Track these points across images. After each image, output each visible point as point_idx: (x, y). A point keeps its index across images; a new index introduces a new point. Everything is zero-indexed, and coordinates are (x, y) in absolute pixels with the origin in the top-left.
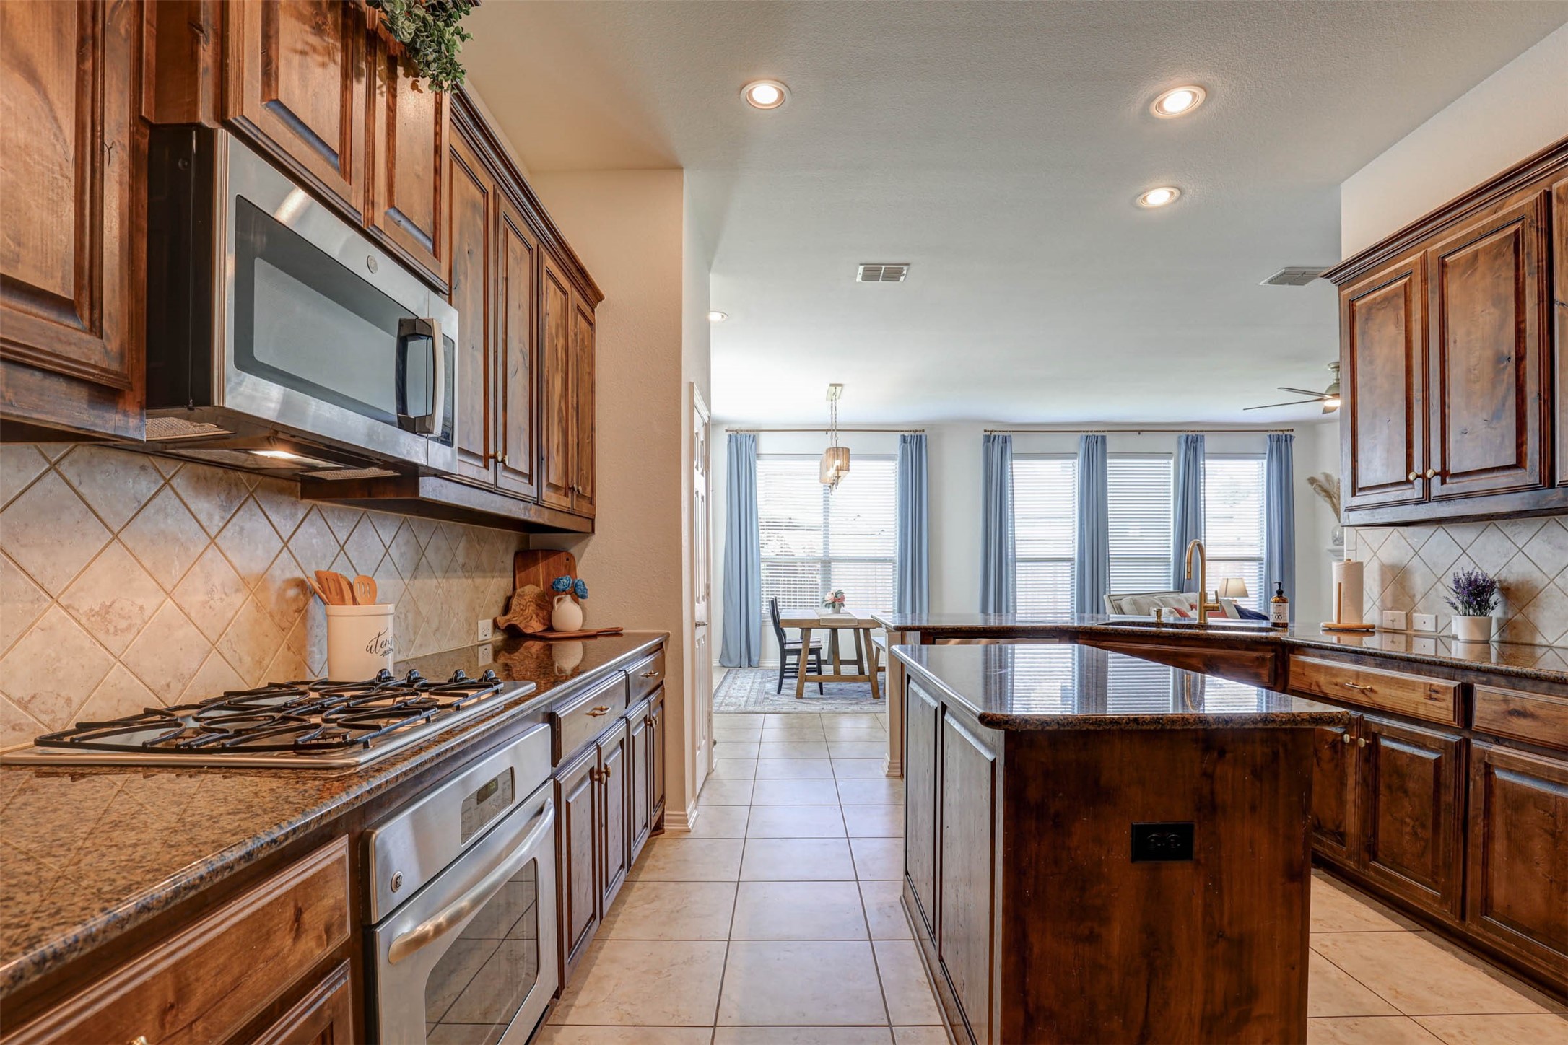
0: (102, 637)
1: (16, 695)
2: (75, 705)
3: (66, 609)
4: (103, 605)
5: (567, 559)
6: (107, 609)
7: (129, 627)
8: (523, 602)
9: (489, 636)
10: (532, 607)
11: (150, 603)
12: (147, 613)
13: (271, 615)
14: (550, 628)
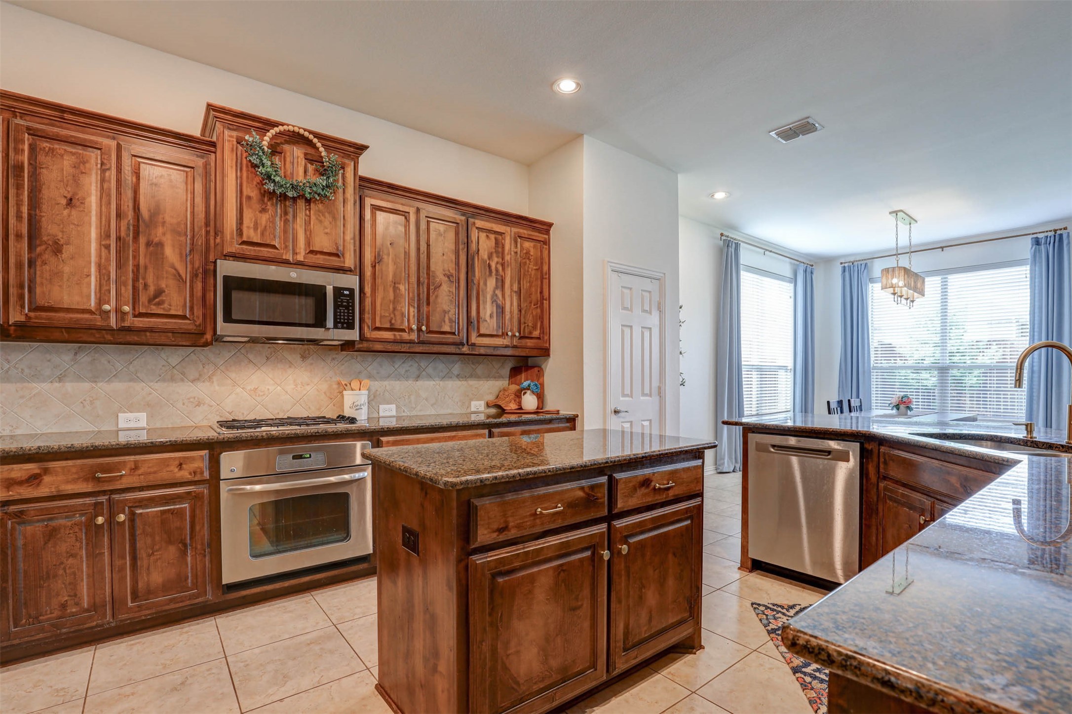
0: (254, 397)
1: (227, 411)
2: (245, 416)
3: (243, 388)
4: (254, 388)
5: (539, 371)
6: (256, 389)
7: (264, 395)
8: (507, 393)
9: (483, 409)
10: (513, 396)
11: (271, 388)
12: (270, 391)
13: (325, 393)
14: (521, 409)
